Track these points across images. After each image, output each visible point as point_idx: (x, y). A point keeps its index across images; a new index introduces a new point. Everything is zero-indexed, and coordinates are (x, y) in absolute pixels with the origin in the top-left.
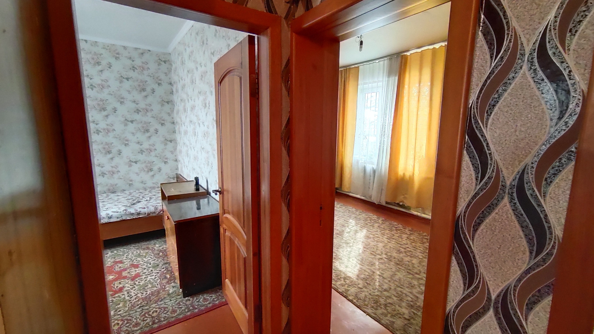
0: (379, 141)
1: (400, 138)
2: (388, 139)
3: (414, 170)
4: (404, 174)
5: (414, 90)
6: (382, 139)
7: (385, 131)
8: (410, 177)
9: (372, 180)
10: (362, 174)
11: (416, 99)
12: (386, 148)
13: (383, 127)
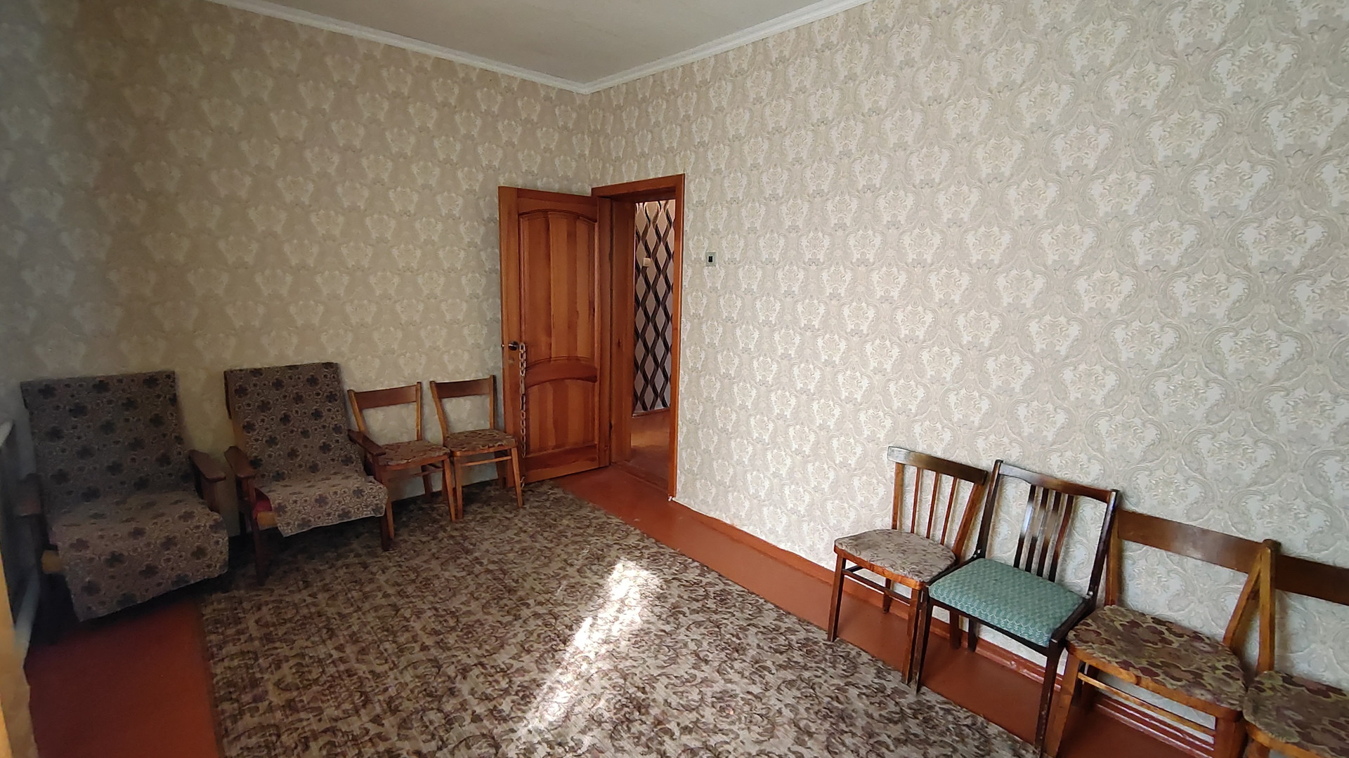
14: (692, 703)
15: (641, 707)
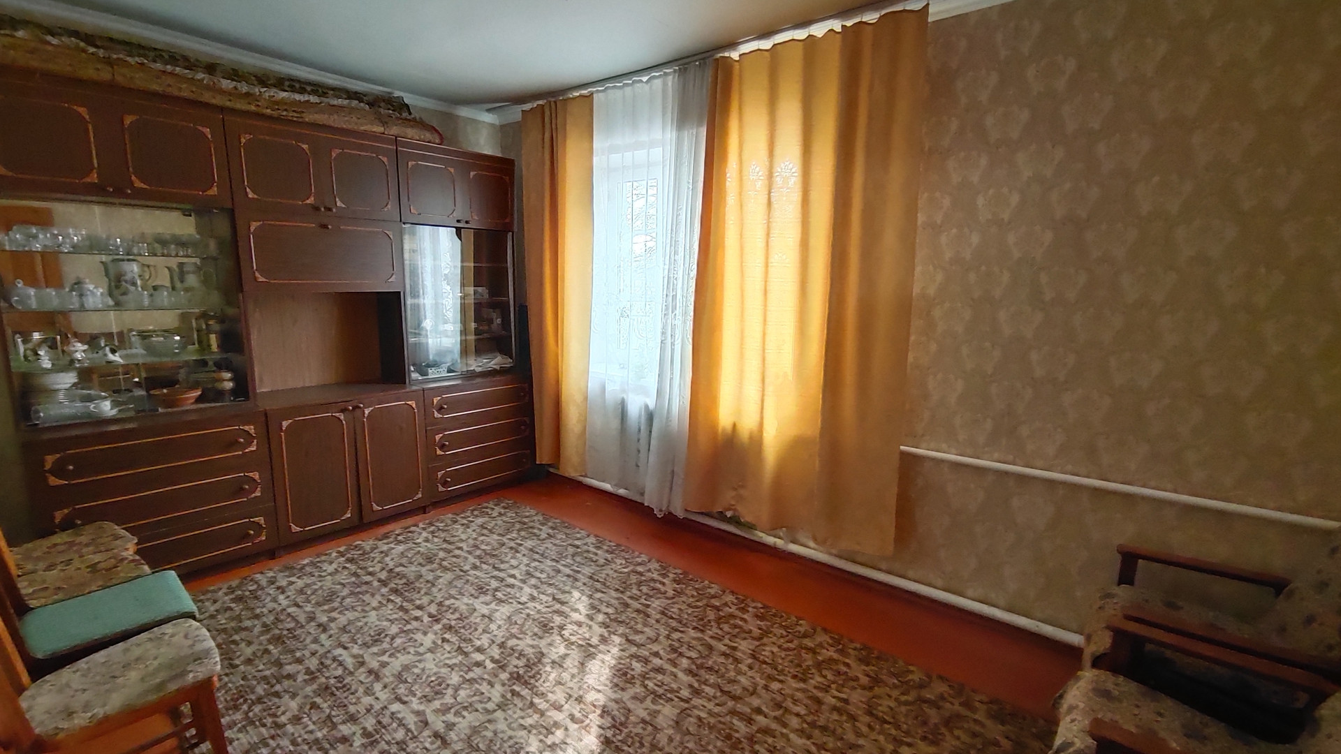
0: (660, 326)
1: (720, 319)
2: (685, 322)
3: (762, 418)
4: (734, 425)
5: (756, 170)
6: (669, 321)
7: (674, 297)
8: (751, 437)
9: (643, 441)
10: (615, 424)
11: (763, 199)
12: (680, 345)
13: (670, 282)
14: (467, 687)
15: (517, 678)
